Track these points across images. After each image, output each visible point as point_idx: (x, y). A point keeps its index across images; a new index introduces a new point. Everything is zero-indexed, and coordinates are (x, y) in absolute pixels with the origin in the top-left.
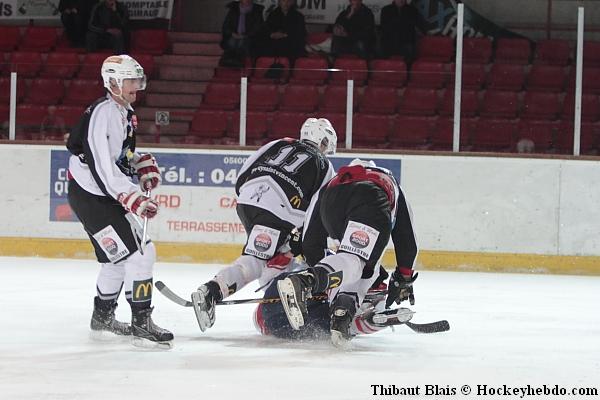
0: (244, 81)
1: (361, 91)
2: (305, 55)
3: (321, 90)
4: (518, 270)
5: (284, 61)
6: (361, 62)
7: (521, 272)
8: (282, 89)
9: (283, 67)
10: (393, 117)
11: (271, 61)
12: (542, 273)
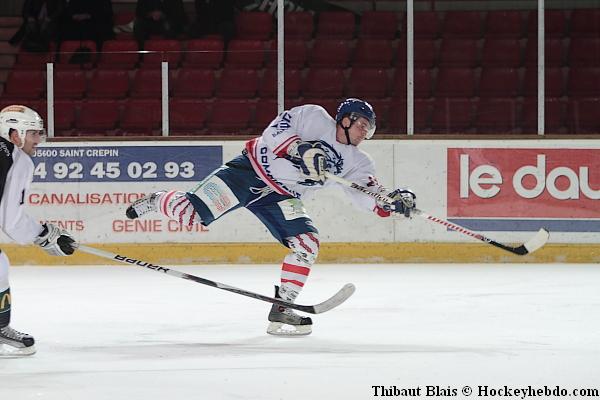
0: (50, 66)
1: (175, 74)
2: (113, 36)
3: (132, 74)
4: (353, 260)
5: (90, 44)
6: (173, 43)
7: (356, 262)
8: (90, 74)
9: (89, 50)
10: (211, 101)
11: (76, 44)
12: (378, 262)
